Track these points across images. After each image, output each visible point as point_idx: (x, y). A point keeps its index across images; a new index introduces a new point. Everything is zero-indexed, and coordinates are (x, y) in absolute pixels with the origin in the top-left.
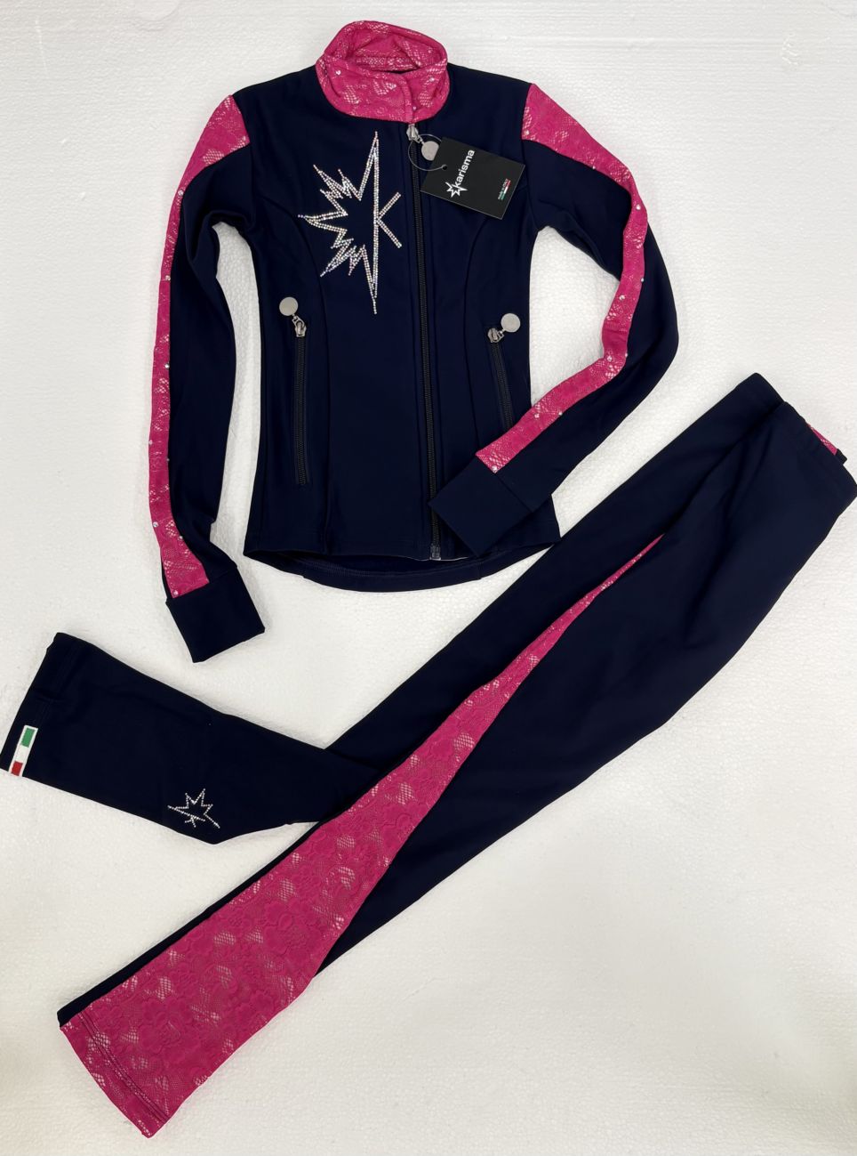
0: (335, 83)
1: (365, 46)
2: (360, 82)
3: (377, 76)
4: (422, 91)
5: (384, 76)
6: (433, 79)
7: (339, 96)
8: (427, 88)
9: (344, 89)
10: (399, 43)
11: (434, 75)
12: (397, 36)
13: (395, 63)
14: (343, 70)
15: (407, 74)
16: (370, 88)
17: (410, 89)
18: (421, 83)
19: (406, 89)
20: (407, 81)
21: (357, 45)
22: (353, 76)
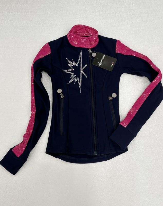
0: (72, 39)
1: (78, 30)
2: (77, 39)
3: (82, 37)
4: (92, 41)
5: (83, 37)
6: (95, 38)
7: (72, 42)
8: (94, 40)
9: (74, 41)
10: (87, 30)
11: (95, 37)
12: (86, 28)
13: (86, 34)
14: (73, 36)
15: (89, 37)
16: (80, 40)
17: (89, 40)
18: (92, 39)
19: (88, 41)
20: (89, 39)
21: (77, 30)
22: (76, 37)
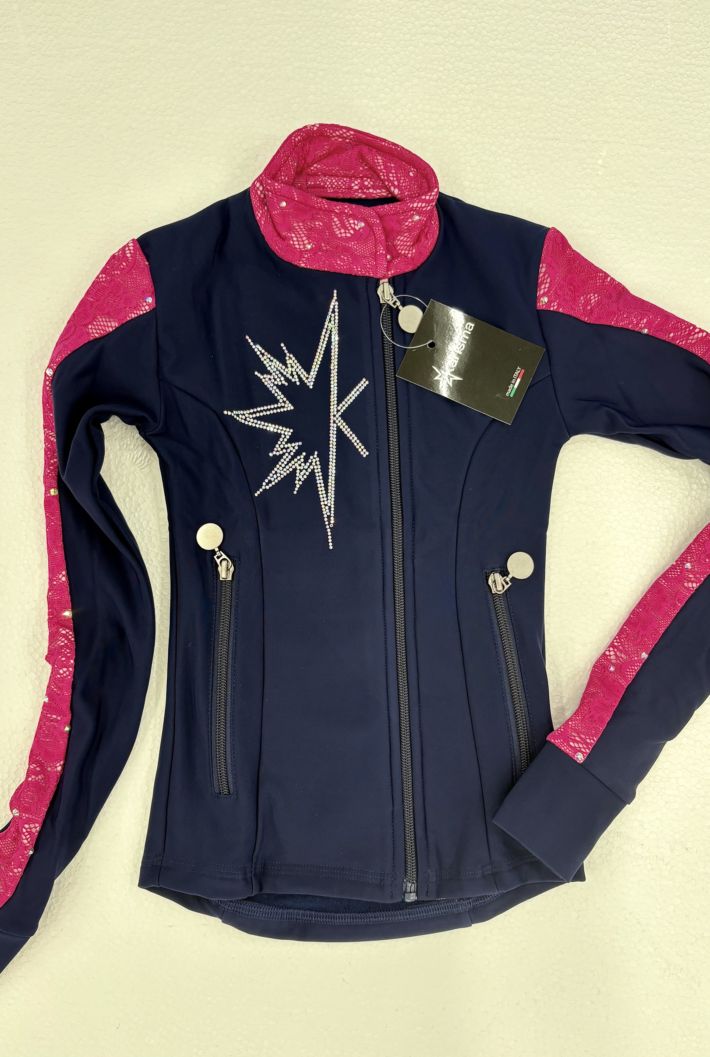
0: (278, 220)
1: (319, 160)
2: (313, 219)
3: (338, 208)
4: (400, 233)
5: (347, 208)
6: (417, 218)
7: (284, 239)
8: (409, 230)
9: (291, 229)
10: (369, 158)
11: (419, 212)
12: (365, 146)
13: (362, 187)
14: (289, 200)
15: (381, 209)
16: (328, 226)
17: (384, 228)
18: (400, 222)
19: (379, 231)
20: (381, 217)
22: (303, 210)
